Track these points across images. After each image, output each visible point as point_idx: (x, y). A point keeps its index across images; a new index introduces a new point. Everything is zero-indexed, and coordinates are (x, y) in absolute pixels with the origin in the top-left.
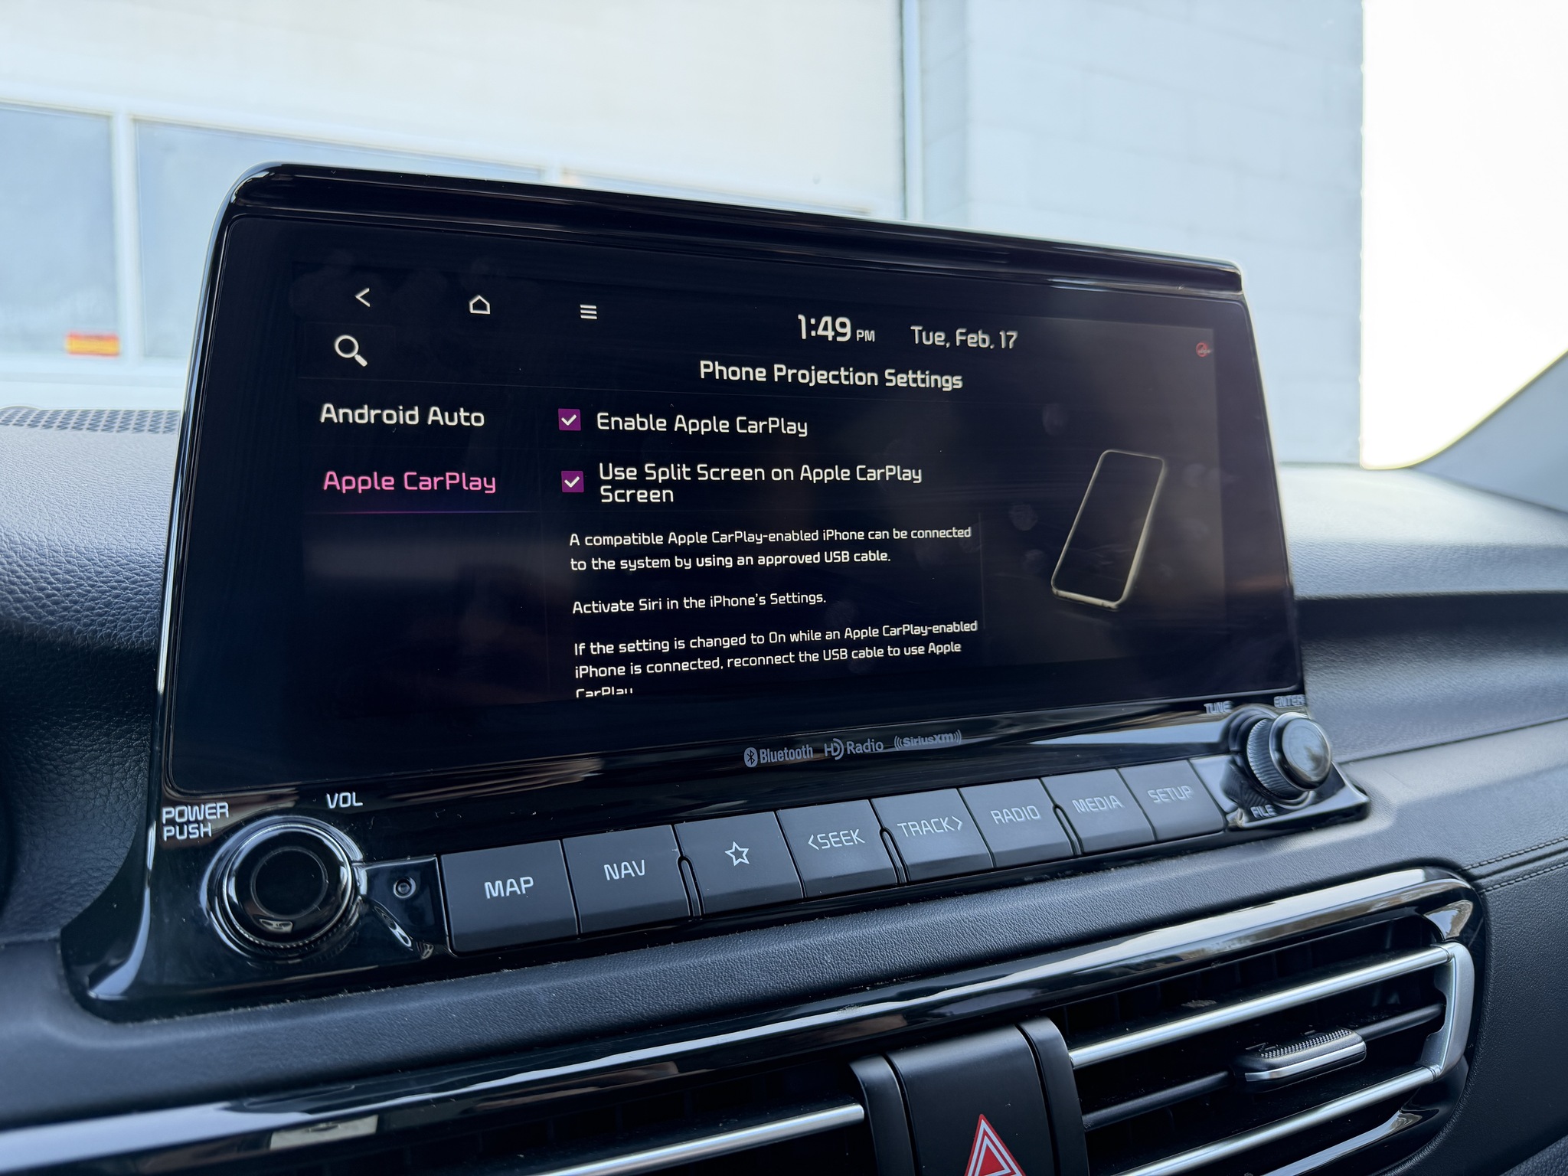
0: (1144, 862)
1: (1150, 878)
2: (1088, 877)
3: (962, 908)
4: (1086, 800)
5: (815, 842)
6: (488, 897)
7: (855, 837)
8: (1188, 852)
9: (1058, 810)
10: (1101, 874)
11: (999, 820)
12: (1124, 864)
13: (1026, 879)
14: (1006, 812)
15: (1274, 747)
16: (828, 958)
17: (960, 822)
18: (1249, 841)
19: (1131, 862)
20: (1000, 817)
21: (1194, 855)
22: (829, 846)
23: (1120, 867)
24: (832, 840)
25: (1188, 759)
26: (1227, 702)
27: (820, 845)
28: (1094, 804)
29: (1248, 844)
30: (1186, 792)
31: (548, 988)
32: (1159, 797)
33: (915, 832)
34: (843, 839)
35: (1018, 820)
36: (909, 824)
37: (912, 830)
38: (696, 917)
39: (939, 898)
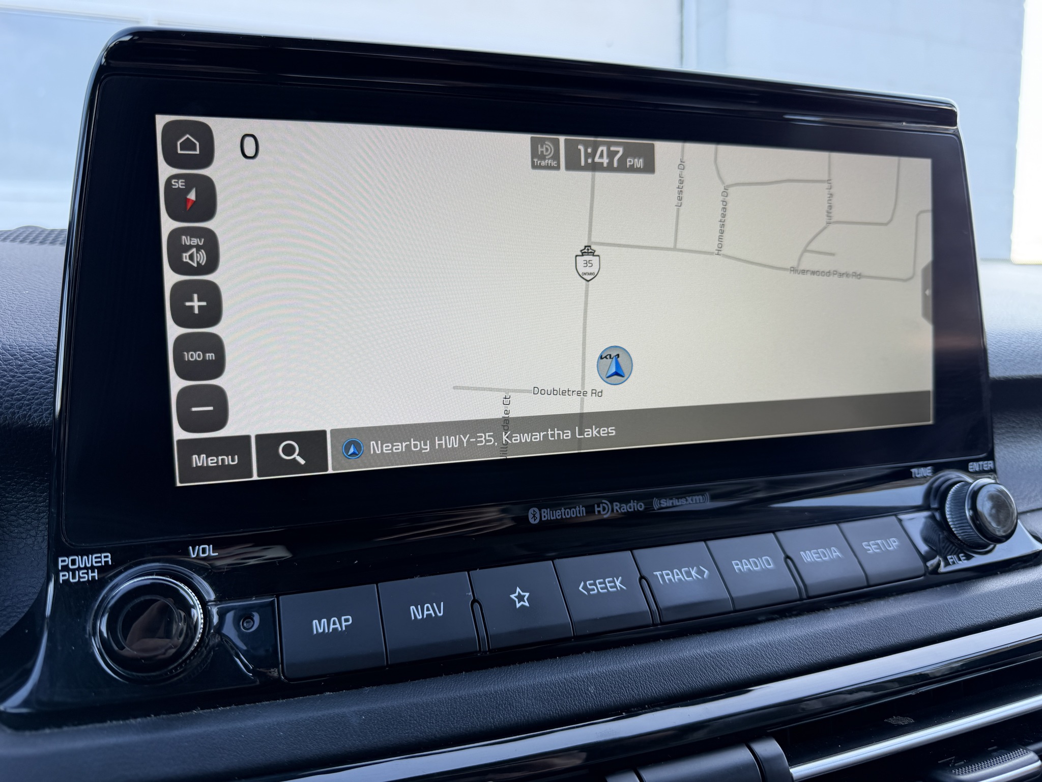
0: (858, 603)
1: (862, 618)
2: (810, 616)
3: (706, 646)
4: (812, 551)
5: (585, 587)
6: (315, 632)
7: (618, 583)
8: (895, 593)
9: (789, 561)
10: (821, 613)
11: (740, 570)
12: (841, 604)
13: (759, 619)
14: (745, 562)
15: (969, 507)
16: (592, 689)
17: (707, 572)
18: (945, 583)
19: (847, 602)
20: (740, 566)
21: (900, 597)
22: (596, 591)
23: (838, 607)
24: (599, 586)
25: (896, 515)
26: (929, 468)
27: (588, 590)
28: (818, 555)
29: (944, 587)
30: (894, 544)
31: (359, 711)
32: (872, 547)
33: (670, 580)
34: (608, 585)
35: (755, 568)
36: (664, 572)
37: (666, 577)
38: (483, 652)
39: (687, 635)
